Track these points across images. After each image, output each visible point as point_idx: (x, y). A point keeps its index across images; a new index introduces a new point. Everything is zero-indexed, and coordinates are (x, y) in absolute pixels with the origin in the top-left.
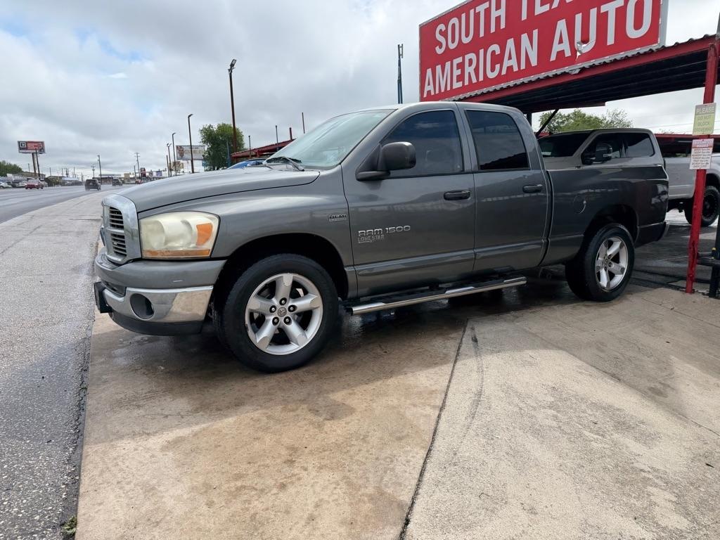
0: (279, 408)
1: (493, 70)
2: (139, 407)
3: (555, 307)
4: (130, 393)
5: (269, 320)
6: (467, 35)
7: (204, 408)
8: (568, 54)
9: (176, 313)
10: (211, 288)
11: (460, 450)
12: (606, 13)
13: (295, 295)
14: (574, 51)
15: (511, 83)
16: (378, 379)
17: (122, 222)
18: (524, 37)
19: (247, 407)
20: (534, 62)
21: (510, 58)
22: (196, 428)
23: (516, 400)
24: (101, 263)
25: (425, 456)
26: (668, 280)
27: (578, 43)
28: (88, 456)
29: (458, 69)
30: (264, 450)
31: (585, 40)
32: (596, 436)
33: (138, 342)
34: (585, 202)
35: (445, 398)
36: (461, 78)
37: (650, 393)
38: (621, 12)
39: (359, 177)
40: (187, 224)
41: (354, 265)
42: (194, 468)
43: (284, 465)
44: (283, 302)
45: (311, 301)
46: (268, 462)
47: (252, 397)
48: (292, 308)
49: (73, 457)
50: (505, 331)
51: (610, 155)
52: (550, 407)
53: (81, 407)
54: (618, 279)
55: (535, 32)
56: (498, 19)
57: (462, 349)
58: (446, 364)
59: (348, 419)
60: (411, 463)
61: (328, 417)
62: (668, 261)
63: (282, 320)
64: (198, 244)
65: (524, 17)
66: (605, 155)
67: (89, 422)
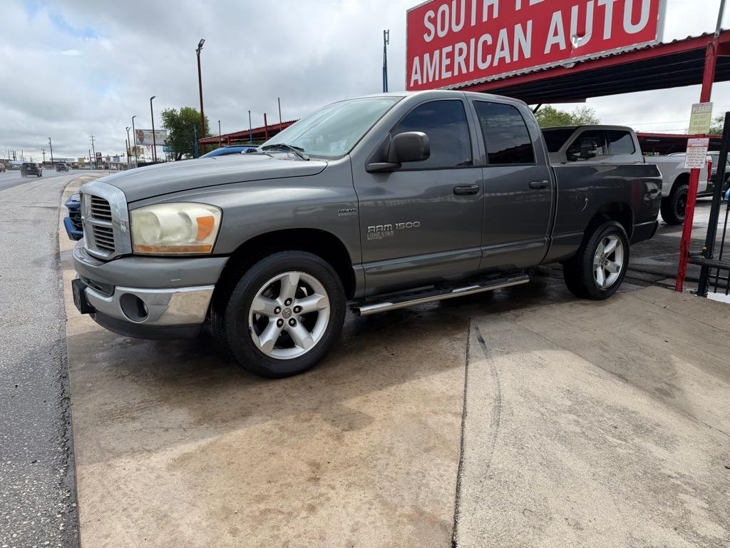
0: (291, 418)
1: (484, 60)
2: (133, 419)
3: (554, 306)
4: (121, 403)
5: (273, 322)
6: (458, 23)
7: (206, 419)
8: (563, 47)
9: (173, 315)
10: (212, 288)
11: (493, 461)
12: (603, 7)
13: (300, 295)
14: (569, 44)
15: (503, 75)
16: (392, 384)
17: (110, 213)
18: (518, 28)
19: (256, 418)
20: (527, 54)
21: (502, 49)
22: (203, 443)
23: (536, 405)
24: (82, 259)
25: (457, 469)
26: (656, 278)
27: (573, 36)
28: (83, 478)
29: (447, 58)
30: (283, 466)
31: (581, 34)
32: (619, 442)
33: (120, 344)
34: (587, 199)
35: (465, 404)
36: (450, 68)
37: (658, 394)
39: (369, 169)
40: (186, 217)
41: (362, 263)
42: (209, 490)
43: (308, 483)
44: (288, 302)
45: (317, 301)
46: (289, 480)
47: (259, 406)
48: (297, 310)
49: (66, 480)
50: (509, 330)
51: (594, 152)
52: (570, 412)
53: (66, 420)
54: (614, 277)
55: (530, 23)
56: (491, 8)
57: (470, 350)
58: (457, 366)
59: (368, 429)
60: (445, 478)
61: (346, 427)
62: (652, 258)
63: (286, 321)
64: (198, 239)
65: (518, 6)
66: (590, 152)
67: (77, 437)
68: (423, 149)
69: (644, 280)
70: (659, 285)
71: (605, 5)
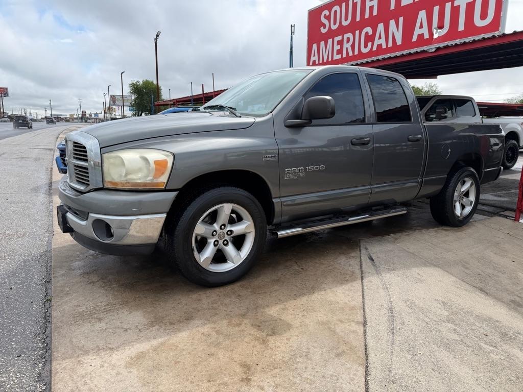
0: (225, 322)
1: (366, 46)
2: (100, 320)
3: (423, 231)
4: (91, 305)
5: (210, 243)
6: (346, 19)
7: (157, 321)
8: (426, 36)
9: (133, 236)
10: (164, 216)
11: (393, 366)
12: (459, 7)
13: (232, 221)
14: (431, 34)
15: (380, 57)
16: (304, 294)
17: (86, 156)
18: (392, 23)
19: (197, 322)
20: (399, 42)
21: (380, 38)
22: (155, 343)
23: (422, 316)
24: (64, 190)
25: (365, 374)
26: (498, 211)
27: (435, 28)
28: (57, 373)
29: (338, 45)
30: (220, 367)
31: (441, 27)
32: (491, 348)
33: (92, 255)
34: (450, 150)
35: (364, 314)
36: (340, 52)
37: (513, 305)
38: (470, 7)
39: (287, 124)
40: (146, 160)
41: (280, 197)
42: (159, 387)
43: (241, 383)
44: (223, 227)
45: (246, 226)
46: (226, 380)
47: (199, 311)
48: (229, 233)
49: (44, 373)
50: (392, 251)
51: (446, 115)
52: (448, 321)
53: (47, 319)
54: (468, 209)
55: (401, 19)
56: (371, 8)
57: (363, 267)
58: (354, 281)
59: (288, 335)
60: (355, 382)
61: (270, 333)
62: (492, 195)
63: (221, 242)
64: (155, 177)
65: (392, 7)
66: (442, 115)
67: (55, 334)
68: (330, 110)
69: (488, 212)
70: (500, 215)
71: (459, 6)
